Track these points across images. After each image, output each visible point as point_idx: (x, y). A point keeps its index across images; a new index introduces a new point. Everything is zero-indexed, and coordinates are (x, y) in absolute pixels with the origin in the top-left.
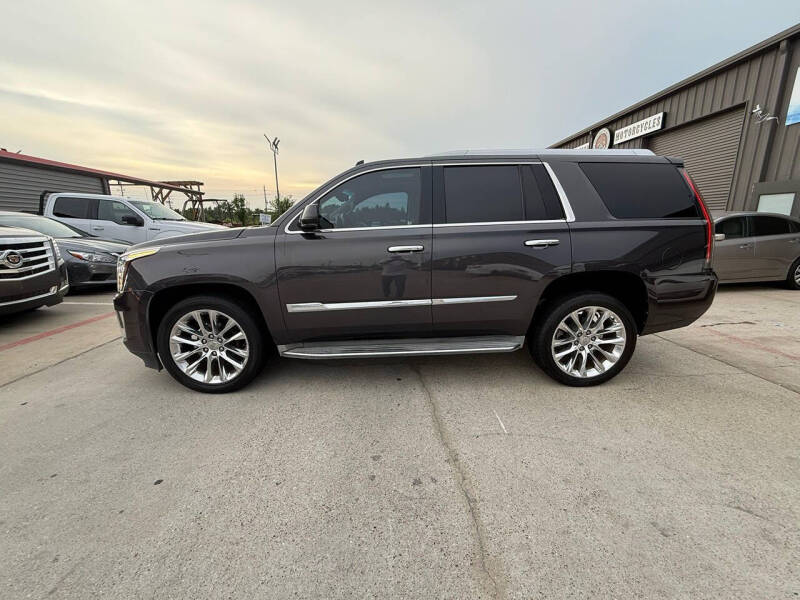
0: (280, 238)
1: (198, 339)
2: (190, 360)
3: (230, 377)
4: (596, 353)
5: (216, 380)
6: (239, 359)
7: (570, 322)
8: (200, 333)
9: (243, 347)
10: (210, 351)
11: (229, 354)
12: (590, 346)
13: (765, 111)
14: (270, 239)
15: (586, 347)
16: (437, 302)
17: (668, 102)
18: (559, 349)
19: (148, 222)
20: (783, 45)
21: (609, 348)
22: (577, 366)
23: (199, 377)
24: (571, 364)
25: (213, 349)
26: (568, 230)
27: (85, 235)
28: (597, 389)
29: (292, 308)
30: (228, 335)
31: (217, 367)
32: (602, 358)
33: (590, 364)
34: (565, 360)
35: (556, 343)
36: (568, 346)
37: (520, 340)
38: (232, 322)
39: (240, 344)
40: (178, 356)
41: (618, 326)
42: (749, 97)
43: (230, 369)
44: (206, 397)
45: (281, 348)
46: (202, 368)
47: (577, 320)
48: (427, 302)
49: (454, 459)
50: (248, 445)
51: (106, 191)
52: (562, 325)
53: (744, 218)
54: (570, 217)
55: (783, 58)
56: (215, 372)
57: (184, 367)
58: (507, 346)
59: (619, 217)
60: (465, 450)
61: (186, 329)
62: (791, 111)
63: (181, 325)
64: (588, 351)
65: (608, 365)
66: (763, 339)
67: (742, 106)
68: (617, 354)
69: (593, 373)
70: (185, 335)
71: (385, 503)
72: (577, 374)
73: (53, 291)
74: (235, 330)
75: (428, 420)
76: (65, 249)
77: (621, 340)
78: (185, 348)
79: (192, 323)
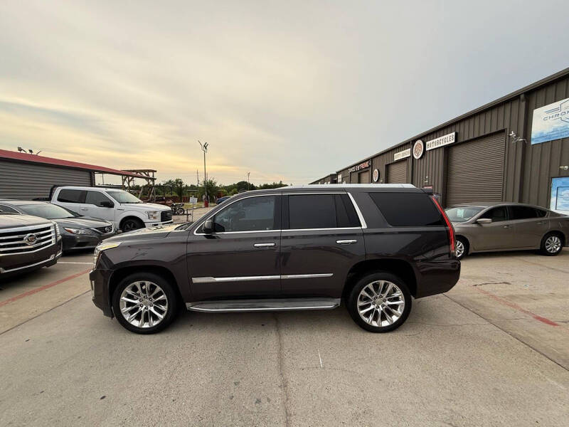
0: (190, 239)
1: (137, 299)
2: (131, 312)
3: (155, 323)
4: (387, 310)
5: (146, 326)
6: (161, 312)
7: (368, 290)
8: (139, 295)
9: (164, 305)
10: (144, 306)
11: (156, 309)
12: (383, 306)
13: (517, 136)
14: (185, 239)
15: (380, 306)
16: (283, 277)
17: (458, 126)
18: (363, 308)
19: (117, 205)
20: (522, 96)
21: (395, 307)
22: (375, 319)
23: (136, 323)
24: (371, 317)
25: (146, 306)
26: (364, 234)
27: (77, 216)
28: (389, 335)
29: (196, 280)
30: (156, 297)
31: (148, 316)
32: (391, 314)
33: (384, 318)
34: (367, 315)
35: (360, 304)
36: (369, 306)
37: (338, 301)
38: (159, 289)
39: (163, 302)
40: (124, 309)
41: (399, 293)
42: (507, 126)
43: (155, 318)
44: (139, 336)
45: (188, 305)
46: (138, 318)
47: (372, 289)
48: (278, 277)
49: (284, 385)
50: (160, 372)
51: (92, 184)
52: (363, 292)
53: (505, 207)
54: (364, 226)
55: (523, 104)
56: (146, 320)
57: (127, 317)
58: (329, 305)
59: (395, 225)
60: (293, 378)
61: (130, 292)
62: (533, 136)
63: (128, 290)
64: (381, 309)
65: (395, 318)
66: (512, 297)
67: (503, 131)
68: (400, 312)
69: (385, 324)
70: (129, 296)
71: (236, 416)
72: (375, 324)
73: (52, 258)
74: (160, 294)
75: (275, 356)
76: (63, 226)
77: (401, 302)
78: (129, 304)
79: (135, 289)
